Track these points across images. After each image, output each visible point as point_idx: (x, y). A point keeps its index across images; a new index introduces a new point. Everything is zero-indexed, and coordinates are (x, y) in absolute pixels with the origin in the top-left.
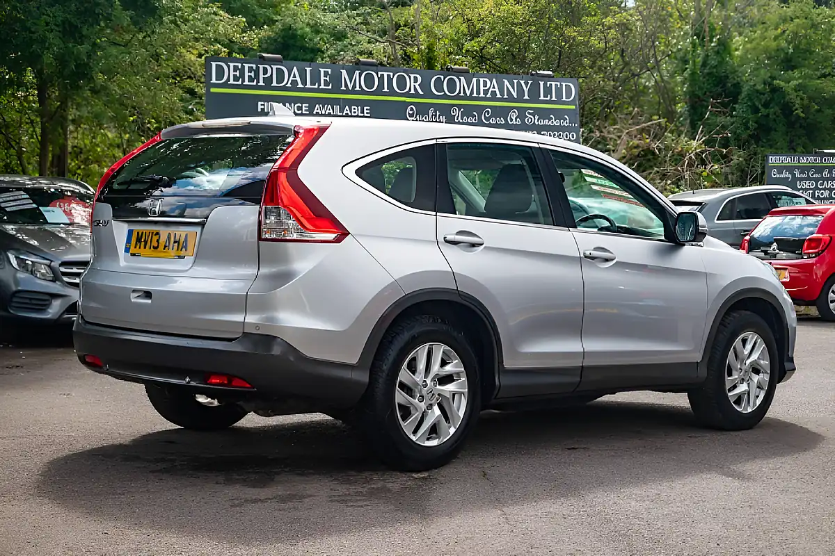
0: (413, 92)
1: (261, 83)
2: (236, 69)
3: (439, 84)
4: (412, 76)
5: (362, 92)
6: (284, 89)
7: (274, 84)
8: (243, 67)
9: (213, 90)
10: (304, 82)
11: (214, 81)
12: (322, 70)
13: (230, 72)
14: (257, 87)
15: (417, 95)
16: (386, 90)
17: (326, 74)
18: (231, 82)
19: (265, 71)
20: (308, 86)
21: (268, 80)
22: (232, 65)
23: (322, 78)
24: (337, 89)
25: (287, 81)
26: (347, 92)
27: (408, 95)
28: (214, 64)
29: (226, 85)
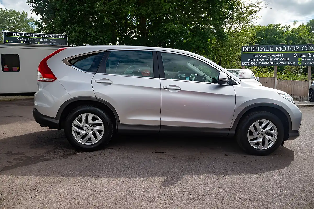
0: (296, 50)
1: (255, 51)
2: (249, 48)
3: (304, 48)
4: (296, 47)
5: (282, 51)
6: (261, 52)
7: (258, 51)
8: (251, 48)
9: (243, 53)
10: (266, 50)
11: (243, 51)
12: (271, 47)
13: (247, 49)
14: (254, 52)
15: (297, 51)
16: (288, 50)
17: (272, 48)
18: (247, 51)
19: (256, 48)
20: (267, 50)
21: (257, 50)
22: (248, 47)
23: (271, 49)
24: (274, 51)
25: (261, 50)
26: (277, 51)
27: (295, 51)
28: (243, 47)
29: (246, 52)
